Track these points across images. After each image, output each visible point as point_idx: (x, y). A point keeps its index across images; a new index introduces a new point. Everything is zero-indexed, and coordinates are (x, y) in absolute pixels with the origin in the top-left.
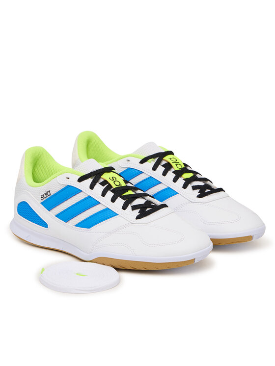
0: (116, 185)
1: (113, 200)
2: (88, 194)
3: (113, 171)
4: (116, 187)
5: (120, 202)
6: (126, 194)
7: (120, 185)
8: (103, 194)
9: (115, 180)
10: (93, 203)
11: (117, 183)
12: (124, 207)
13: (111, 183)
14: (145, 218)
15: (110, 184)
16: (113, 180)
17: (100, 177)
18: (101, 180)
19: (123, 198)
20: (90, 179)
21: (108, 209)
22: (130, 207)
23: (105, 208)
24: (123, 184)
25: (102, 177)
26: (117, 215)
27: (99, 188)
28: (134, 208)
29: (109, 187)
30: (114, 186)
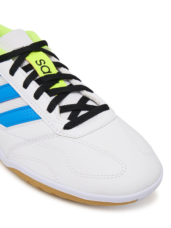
0: (44, 73)
1: (37, 96)
2: (7, 80)
3: (45, 47)
4: (43, 75)
5: (46, 99)
6: (57, 86)
7: (49, 72)
8: (26, 85)
9: (43, 64)
10: (12, 94)
11: (45, 70)
12: (50, 109)
13: (37, 68)
14: (76, 127)
15: (35, 70)
16: (41, 63)
17: (24, 59)
18: (25, 64)
19: (50, 93)
20: (11, 60)
21: (30, 107)
22: (57, 109)
23: (25, 105)
24: (54, 71)
25: (27, 58)
26: (40, 118)
27: (21, 75)
28: (63, 109)
29: (34, 75)
30: (41, 75)
